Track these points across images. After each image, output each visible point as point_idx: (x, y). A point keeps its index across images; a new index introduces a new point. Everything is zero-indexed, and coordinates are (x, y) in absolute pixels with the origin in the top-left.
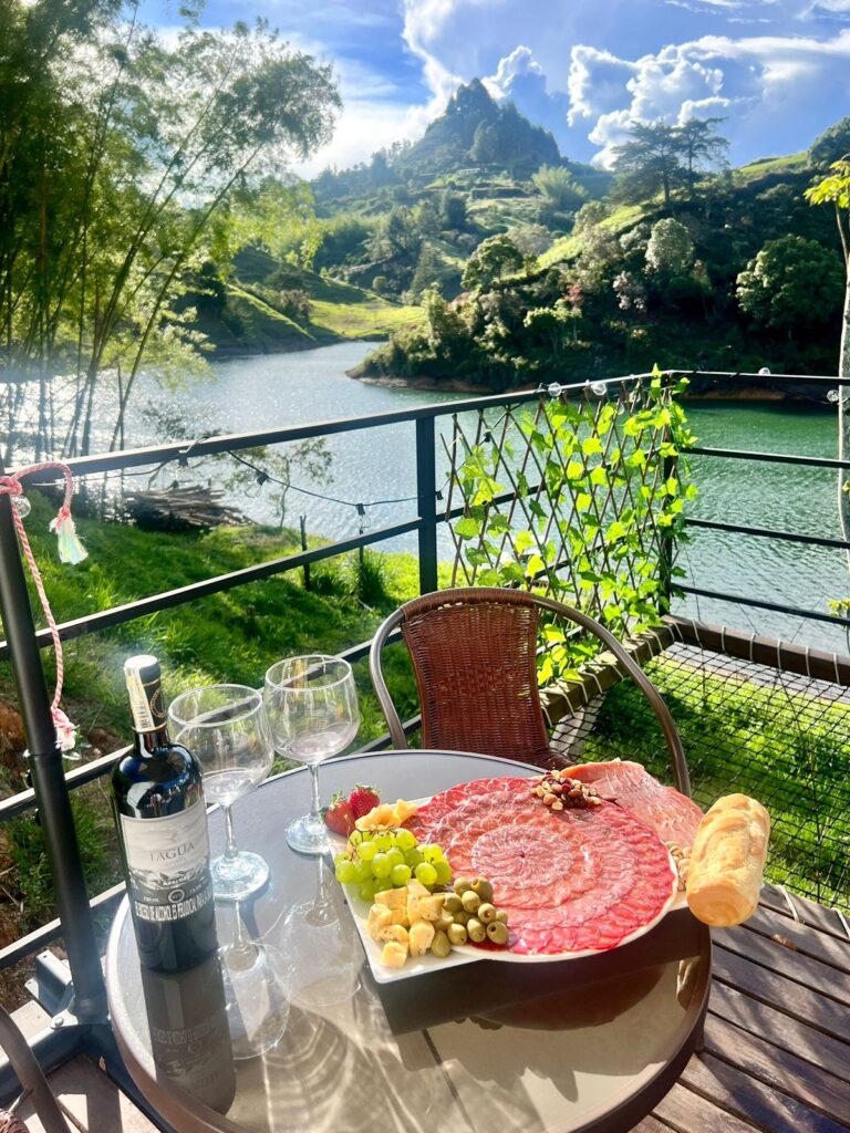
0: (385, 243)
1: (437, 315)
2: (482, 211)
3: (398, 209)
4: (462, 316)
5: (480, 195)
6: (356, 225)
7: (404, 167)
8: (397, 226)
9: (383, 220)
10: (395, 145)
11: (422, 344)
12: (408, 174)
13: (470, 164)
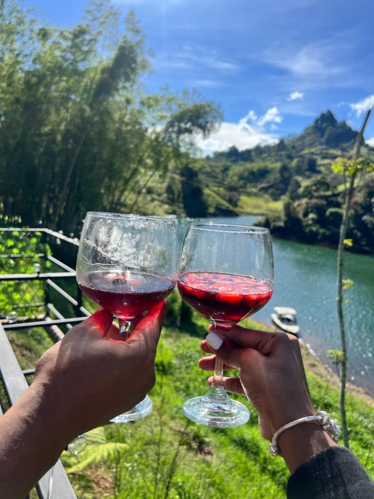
0: (278, 175)
1: (287, 207)
2: (324, 165)
3: (287, 161)
4: (299, 209)
5: (324, 158)
6: (266, 167)
7: (291, 144)
8: (284, 169)
9: (278, 165)
10: (289, 136)
11: (278, 219)
12: (293, 147)
13: (321, 144)
